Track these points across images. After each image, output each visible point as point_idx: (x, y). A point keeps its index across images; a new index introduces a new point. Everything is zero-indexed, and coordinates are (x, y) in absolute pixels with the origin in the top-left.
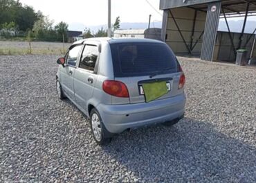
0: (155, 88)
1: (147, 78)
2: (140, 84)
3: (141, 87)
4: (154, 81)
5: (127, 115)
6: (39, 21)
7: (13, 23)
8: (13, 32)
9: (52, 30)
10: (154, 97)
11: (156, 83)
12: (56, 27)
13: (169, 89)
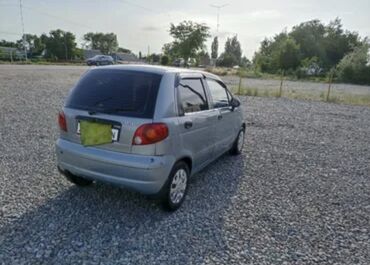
0: (94, 131)
1: (86, 114)
3: (79, 124)
7: (315, 58)
8: (313, 70)
13: (116, 138)
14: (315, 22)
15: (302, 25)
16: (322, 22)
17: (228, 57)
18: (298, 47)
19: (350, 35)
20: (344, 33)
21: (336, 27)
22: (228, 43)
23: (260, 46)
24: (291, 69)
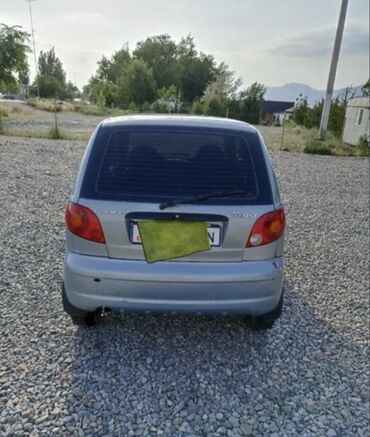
0: (172, 235)
1: (154, 208)
2: (132, 218)
3: (135, 227)
4: (171, 217)
5: (97, 280)
6: (215, 84)
7: (173, 88)
8: (173, 104)
9: (234, 101)
10: (166, 253)
11: (178, 224)
12: (242, 94)
13: (216, 242)
14: (164, 37)
15: (149, 40)
16: (172, 39)
17: (48, 82)
18: (150, 72)
19: (206, 59)
20: (198, 56)
21: (188, 47)
22: (42, 60)
23: (97, 67)
24: (146, 103)
